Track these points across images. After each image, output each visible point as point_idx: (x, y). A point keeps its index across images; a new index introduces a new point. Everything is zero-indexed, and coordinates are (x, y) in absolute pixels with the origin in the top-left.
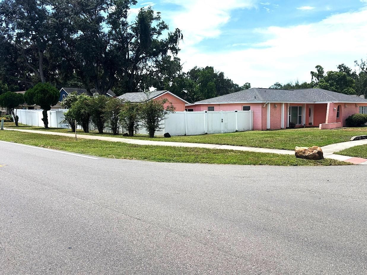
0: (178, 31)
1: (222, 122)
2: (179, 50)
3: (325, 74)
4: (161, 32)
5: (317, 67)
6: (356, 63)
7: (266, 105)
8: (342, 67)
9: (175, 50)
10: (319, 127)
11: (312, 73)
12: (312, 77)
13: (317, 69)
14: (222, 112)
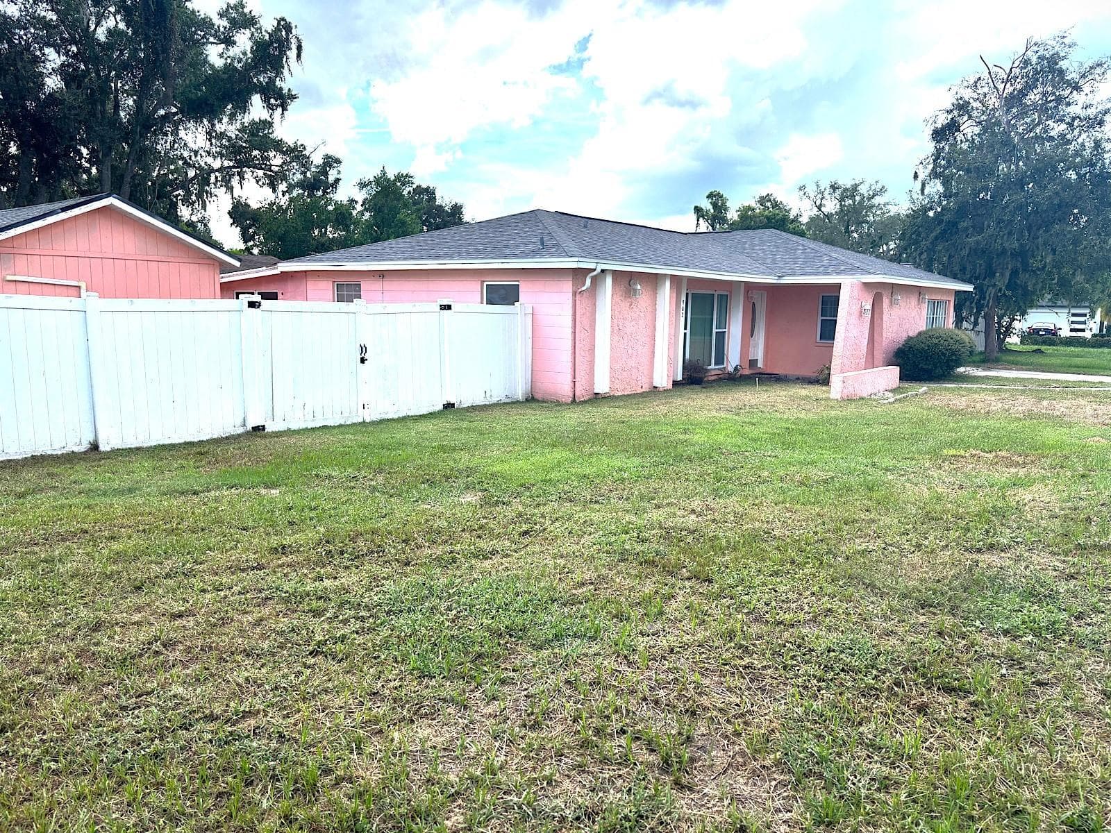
0: (284, 26)
2: (293, 97)
3: (732, 215)
4: (235, 38)
5: (710, 196)
6: (802, 193)
7: (594, 279)
8: (768, 201)
9: (279, 99)
11: (698, 210)
12: (698, 220)
13: (710, 200)
14: (364, 309)
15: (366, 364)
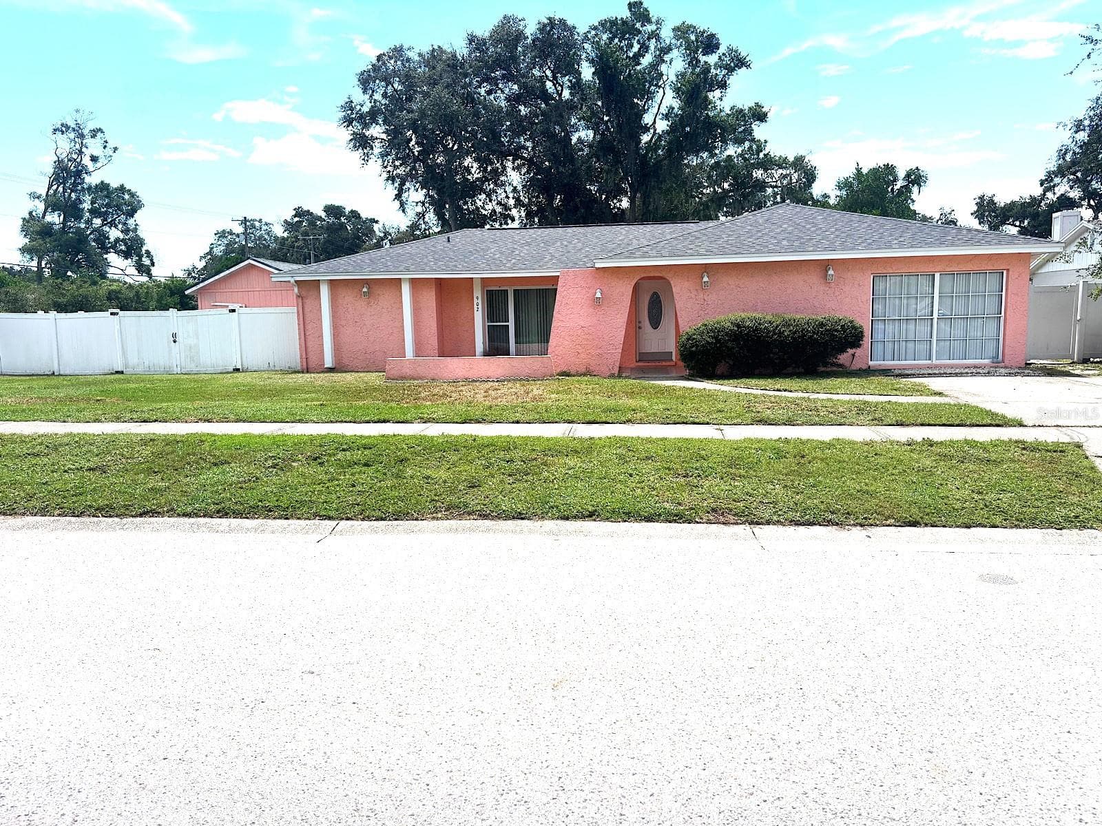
1: (175, 341)
14: (175, 314)
15: (177, 343)
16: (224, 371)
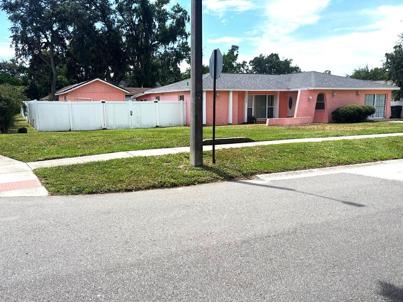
0: (185, 12)
1: (131, 115)
9: (185, 35)
10: (266, 123)
14: (132, 103)
15: (132, 116)
16: (152, 127)
